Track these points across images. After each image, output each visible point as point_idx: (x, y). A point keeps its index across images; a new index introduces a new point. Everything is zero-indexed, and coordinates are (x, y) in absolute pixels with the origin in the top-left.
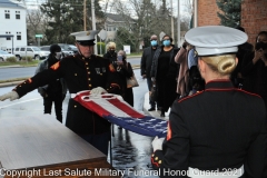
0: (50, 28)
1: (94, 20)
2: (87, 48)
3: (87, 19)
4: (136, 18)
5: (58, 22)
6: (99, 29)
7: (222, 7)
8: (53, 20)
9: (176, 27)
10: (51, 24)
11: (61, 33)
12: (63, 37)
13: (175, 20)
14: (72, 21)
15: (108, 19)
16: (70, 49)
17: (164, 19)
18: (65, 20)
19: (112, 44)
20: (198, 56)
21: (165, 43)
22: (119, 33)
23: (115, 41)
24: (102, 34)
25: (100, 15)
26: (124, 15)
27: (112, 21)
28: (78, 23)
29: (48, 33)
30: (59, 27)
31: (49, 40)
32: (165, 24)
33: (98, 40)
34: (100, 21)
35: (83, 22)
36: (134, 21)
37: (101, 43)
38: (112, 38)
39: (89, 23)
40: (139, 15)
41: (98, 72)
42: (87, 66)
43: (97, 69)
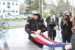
0: (28, 9)
1: (43, 6)
2: (36, 16)
3: (40, 6)
5: (30, 7)
6: (44, 9)
8: (29, 6)
9: (71, 9)
10: (28, 7)
13: (71, 6)
14: (35, 6)
15: (48, 6)
17: (67, 6)
18: (33, 6)
19: (49, 15)
22: (51, 11)
23: (50, 13)
24: (45, 11)
25: (45, 4)
26: (53, 5)
27: (49, 6)
28: (37, 7)
29: (27, 10)
30: (31, 8)
31: (27, 13)
32: (68, 8)
33: (44, 13)
34: (45, 6)
35: (39, 7)
36: (57, 6)
37: (45, 14)
38: (49, 12)
39: (41, 7)
40: (58, 4)
41: (40, 24)
42: (36, 22)
43: (39, 23)
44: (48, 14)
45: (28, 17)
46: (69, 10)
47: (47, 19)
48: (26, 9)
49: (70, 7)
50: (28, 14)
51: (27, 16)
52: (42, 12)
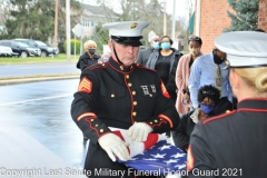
0: (13, 18)
1: (68, 11)
3: (60, 10)
4: (121, 12)
5: (23, 12)
6: (73, 24)
7: (234, 5)
8: (16, 8)
10: (13, 13)
11: (26, 26)
12: (28, 30)
13: (169, 17)
14: (40, 11)
15: (86, 12)
16: (36, 46)
17: (155, 16)
18: (32, 10)
20: (230, 68)
21: (164, 45)
22: (98, 30)
23: (92, 38)
24: (77, 30)
25: (76, 6)
26: (105, 8)
27: (89, 14)
28: (47, 14)
29: (9, 24)
30: (24, 18)
31: (10, 33)
32: (156, 21)
33: (72, 37)
34: (76, 13)
35: (53, 13)
36: (118, 15)
37: (75, 41)
38: (89, 35)
39: (62, 15)
40: (123, 8)
41: (147, 93)
42: (128, 81)
43: (145, 88)
44: (85, 39)
45: (14, 51)
46: (162, 30)
47: (81, 60)
48: (8, 21)
49: (162, 18)
50: (14, 37)
51: (9, 45)
52: (64, 32)
